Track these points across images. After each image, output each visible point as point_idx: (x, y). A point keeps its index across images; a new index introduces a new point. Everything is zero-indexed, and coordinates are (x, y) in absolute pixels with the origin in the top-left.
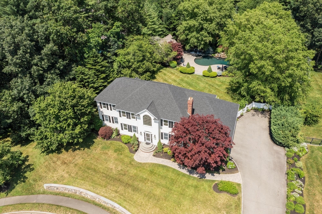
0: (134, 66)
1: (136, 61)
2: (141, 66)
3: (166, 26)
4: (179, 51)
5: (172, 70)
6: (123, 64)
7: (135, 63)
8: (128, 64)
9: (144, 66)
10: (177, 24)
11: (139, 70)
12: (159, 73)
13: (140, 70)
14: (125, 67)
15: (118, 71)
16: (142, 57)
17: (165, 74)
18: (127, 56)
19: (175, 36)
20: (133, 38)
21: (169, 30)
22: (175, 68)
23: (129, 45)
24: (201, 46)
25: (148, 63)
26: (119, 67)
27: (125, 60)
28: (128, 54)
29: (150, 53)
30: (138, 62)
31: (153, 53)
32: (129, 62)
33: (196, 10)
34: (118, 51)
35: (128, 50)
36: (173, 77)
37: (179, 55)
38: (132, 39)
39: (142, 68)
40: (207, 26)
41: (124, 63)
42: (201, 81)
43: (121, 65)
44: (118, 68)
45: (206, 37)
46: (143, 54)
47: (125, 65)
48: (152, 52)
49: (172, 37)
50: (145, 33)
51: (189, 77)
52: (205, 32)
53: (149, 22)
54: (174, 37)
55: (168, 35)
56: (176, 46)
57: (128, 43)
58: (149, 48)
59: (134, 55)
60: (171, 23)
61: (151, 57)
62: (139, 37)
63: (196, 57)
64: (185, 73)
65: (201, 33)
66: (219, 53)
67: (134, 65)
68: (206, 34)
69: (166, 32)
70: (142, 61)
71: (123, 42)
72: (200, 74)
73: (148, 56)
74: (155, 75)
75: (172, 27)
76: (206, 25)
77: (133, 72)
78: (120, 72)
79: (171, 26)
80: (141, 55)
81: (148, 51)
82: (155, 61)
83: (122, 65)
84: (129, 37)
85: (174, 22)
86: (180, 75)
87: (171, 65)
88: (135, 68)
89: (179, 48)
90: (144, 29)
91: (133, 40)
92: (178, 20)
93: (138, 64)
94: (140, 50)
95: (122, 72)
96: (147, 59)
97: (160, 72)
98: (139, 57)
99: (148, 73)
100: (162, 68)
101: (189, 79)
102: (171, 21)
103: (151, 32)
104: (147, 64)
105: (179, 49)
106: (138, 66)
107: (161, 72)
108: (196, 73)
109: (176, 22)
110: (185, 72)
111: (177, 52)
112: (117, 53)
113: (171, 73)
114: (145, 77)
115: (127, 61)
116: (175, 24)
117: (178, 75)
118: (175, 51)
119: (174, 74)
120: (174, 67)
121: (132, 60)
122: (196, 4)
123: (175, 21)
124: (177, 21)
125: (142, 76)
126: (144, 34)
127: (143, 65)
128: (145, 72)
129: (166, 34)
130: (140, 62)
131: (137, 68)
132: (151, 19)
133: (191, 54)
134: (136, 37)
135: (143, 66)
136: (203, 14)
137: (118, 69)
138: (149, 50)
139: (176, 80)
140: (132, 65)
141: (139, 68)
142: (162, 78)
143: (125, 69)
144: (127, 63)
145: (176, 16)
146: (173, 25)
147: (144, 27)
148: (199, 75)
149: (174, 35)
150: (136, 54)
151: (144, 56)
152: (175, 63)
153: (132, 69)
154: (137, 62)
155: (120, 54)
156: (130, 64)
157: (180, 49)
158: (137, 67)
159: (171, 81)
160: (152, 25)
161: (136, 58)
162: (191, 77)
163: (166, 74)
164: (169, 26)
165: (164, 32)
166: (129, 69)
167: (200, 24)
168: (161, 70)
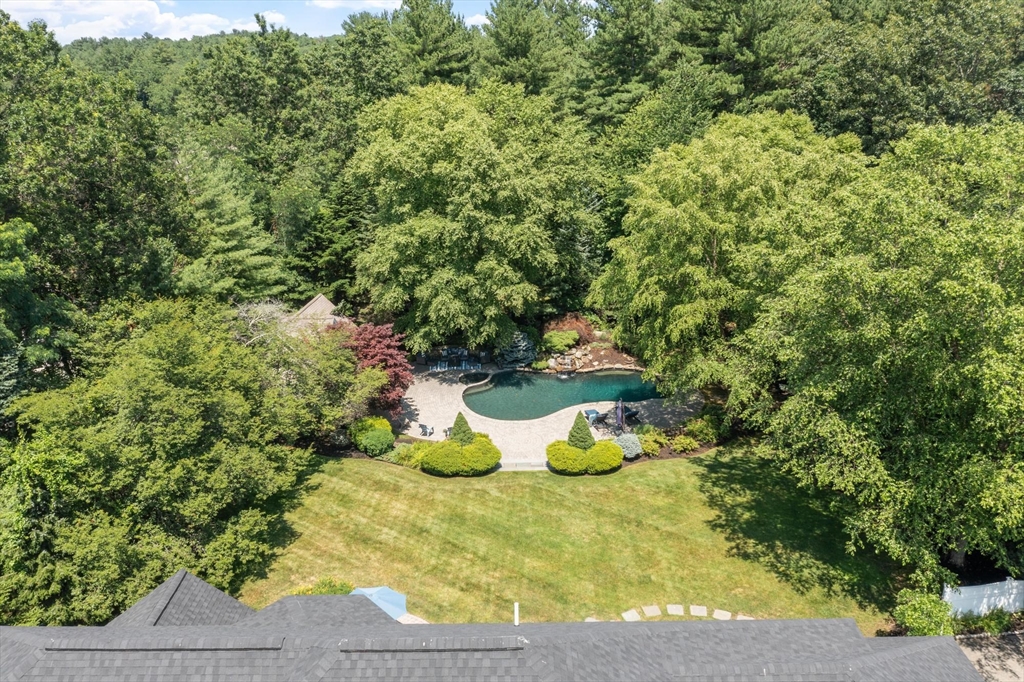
0: (145, 489)
1: (160, 453)
2: (201, 476)
3: (296, 261)
4: (391, 362)
5: (378, 470)
6: (66, 486)
7: (158, 466)
8: (105, 483)
9: (219, 479)
10: (350, 248)
11: (188, 509)
12: (308, 500)
13: (195, 508)
14: (82, 506)
15: (27, 544)
16: (200, 423)
17: (344, 500)
18: (91, 430)
19: (347, 301)
20: (128, 314)
21: (312, 276)
22: (392, 455)
23: (101, 360)
24: (487, 328)
25: (244, 450)
26: (37, 512)
27: (80, 459)
28: (102, 411)
29: (246, 391)
30: (175, 454)
31: (262, 389)
32: (111, 463)
33: (441, 168)
34: (25, 400)
35: (101, 388)
36: (398, 508)
37: (393, 385)
38: (119, 324)
39: (208, 490)
40: (501, 234)
41: (71, 477)
42: (560, 504)
43: (46, 498)
44: (25, 523)
45: (505, 281)
46: (207, 400)
47: (80, 493)
48: (256, 386)
49: (334, 307)
50: (199, 286)
51: (485, 492)
52: (499, 263)
53: (213, 238)
54: (344, 306)
55: (310, 298)
56: (373, 342)
57: (98, 349)
58: (235, 365)
59: (140, 415)
60: (319, 245)
61: (254, 414)
62: (163, 305)
63: (465, 387)
64: (456, 474)
65: (480, 266)
66: (562, 353)
67: (147, 484)
68: (505, 270)
69: (300, 289)
70: (200, 446)
71: (56, 342)
72: (529, 465)
73: (239, 412)
74: (287, 516)
75: (328, 262)
76: (497, 229)
77: (148, 526)
78: (47, 545)
79: (321, 257)
80: (187, 411)
81: (233, 382)
82: (281, 435)
83: (59, 494)
84: (99, 316)
85: (331, 242)
86: (434, 491)
87: (363, 440)
88: (155, 497)
89: (389, 347)
90: (188, 268)
91: (126, 329)
92: (348, 229)
93: (178, 472)
94: (179, 381)
95: (64, 546)
96: (232, 430)
97: (309, 489)
98: (176, 425)
99: (251, 519)
100: (314, 467)
101: (491, 504)
102: (318, 234)
103: (229, 282)
104: (235, 460)
105: (391, 356)
106: (177, 481)
107: (317, 488)
108: (508, 464)
109: (344, 241)
110: (454, 469)
111: (384, 368)
112: (17, 414)
113: (379, 485)
114: (234, 546)
115: (95, 463)
116: (337, 247)
117: (423, 491)
118: (374, 367)
119: (396, 489)
120: (382, 452)
121: (134, 452)
122: (435, 140)
123: (337, 235)
124: (343, 233)
125: (213, 545)
126: (192, 292)
127: (210, 470)
128: (228, 513)
129: (303, 297)
130: (186, 456)
131: (174, 497)
132: (220, 224)
133: (434, 375)
134: (143, 312)
135: (213, 476)
136: (475, 180)
137: (27, 531)
138: (234, 374)
139: (419, 523)
140: (136, 480)
141: (183, 496)
142: (337, 527)
143: (84, 521)
144: (95, 476)
145: (337, 215)
146: (328, 251)
147: (186, 259)
148: (533, 473)
149: (338, 296)
150: (155, 406)
151: (209, 412)
152: (382, 425)
153: (136, 508)
154: (169, 456)
155: (36, 422)
156: (120, 478)
157: (391, 351)
158: (173, 487)
159: (394, 533)
160: (229, 250)
161: (156, 430)
162: (495, 493)
163: (353, 495)
164: (308, 259)
165: (292, 290)
166: (113, 512)
167: (471, 225)
168: (314, 479)
